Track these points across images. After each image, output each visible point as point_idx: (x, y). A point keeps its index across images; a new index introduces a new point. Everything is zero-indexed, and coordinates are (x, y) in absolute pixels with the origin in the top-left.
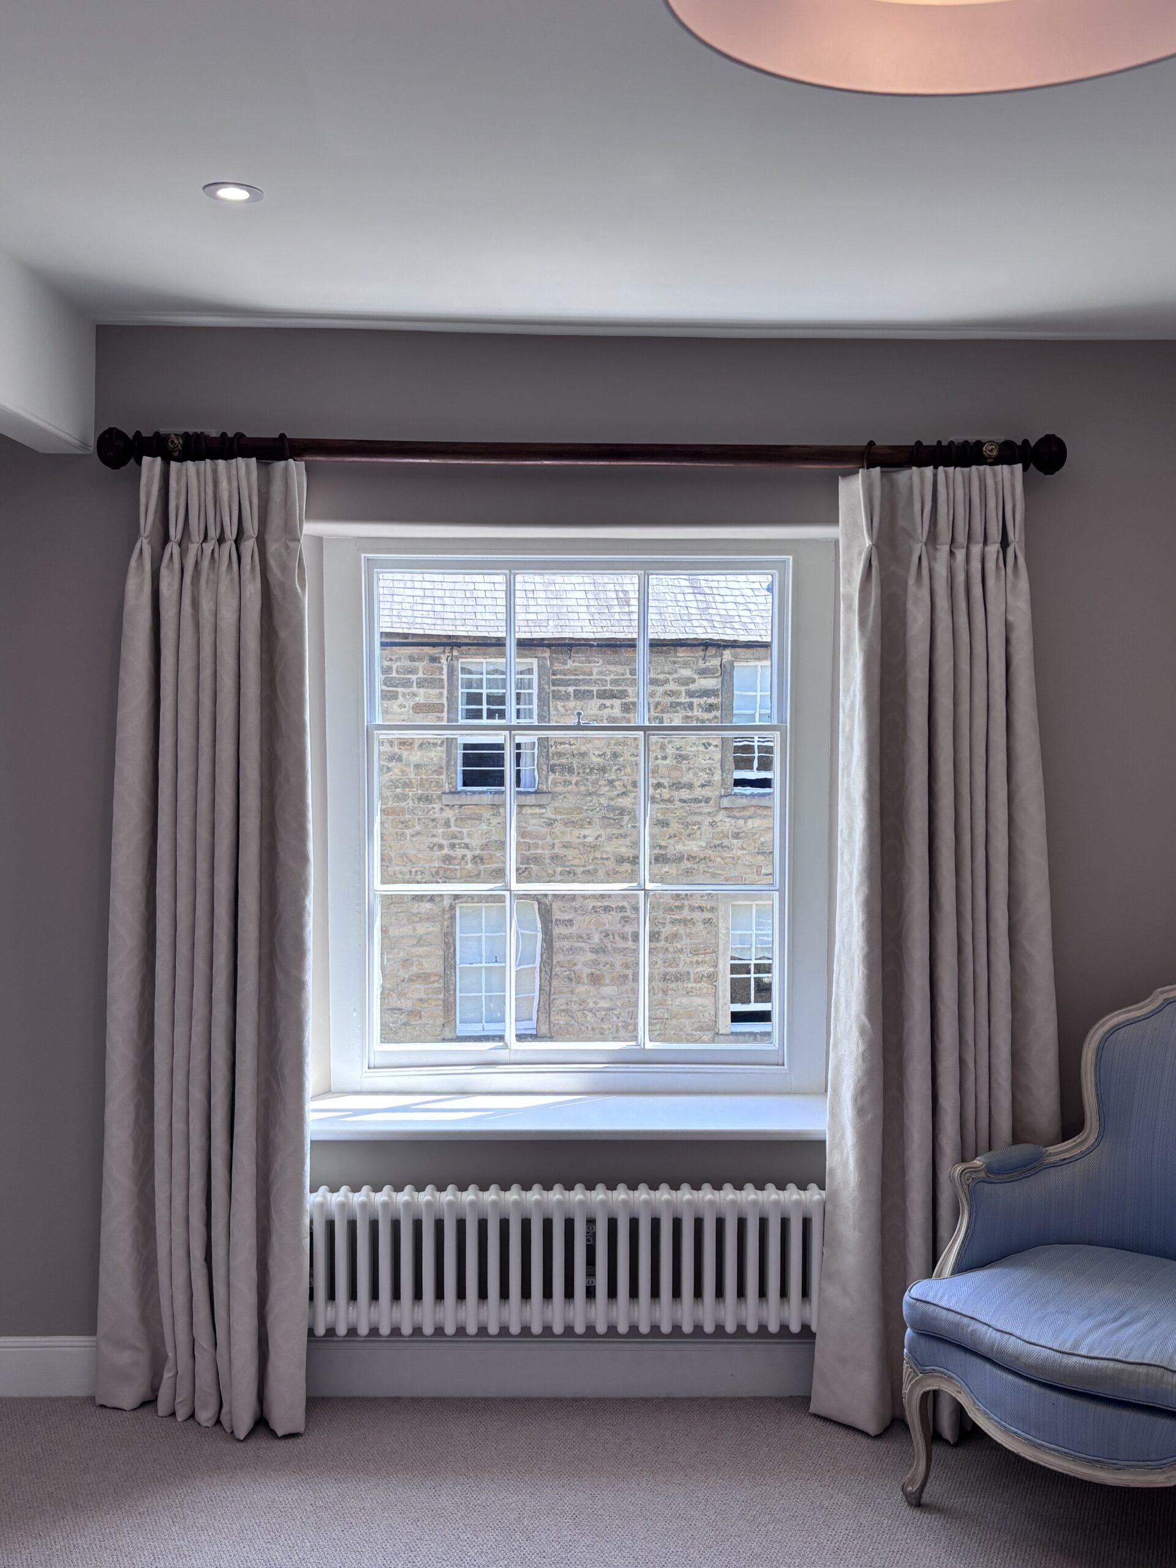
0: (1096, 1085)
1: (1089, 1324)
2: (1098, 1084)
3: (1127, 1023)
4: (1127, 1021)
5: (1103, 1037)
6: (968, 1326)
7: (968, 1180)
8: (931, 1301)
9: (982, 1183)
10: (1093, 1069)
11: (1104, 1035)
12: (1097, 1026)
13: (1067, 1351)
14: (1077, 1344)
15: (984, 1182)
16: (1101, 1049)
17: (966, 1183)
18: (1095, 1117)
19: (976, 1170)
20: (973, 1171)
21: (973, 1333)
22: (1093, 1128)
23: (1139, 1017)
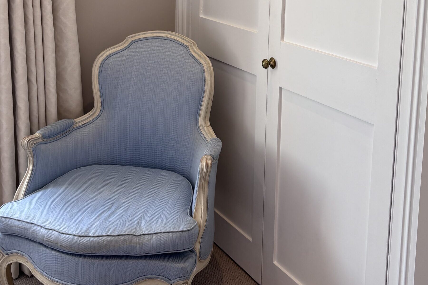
0: (99, 85)
1: (95, 215)
2: (100, 85)
3: (114, 54)
4: (114, 53)
5: (102, 62)
6: (30, 228)
7: (31, 145)
8: (9, 217)
9: (40, 145)
10: (98, 77)
11: (103, 61)
12: (99, 56)
13: (83, 235)
14: (88, 230)
15: (41, 144)
16: (101, 68)
17: (30, 147)
18: (99, 101)
19: (37, 139)
20: (35, 140)
21: (33, 232)
22: (98, 107)
23: (119, 50)
